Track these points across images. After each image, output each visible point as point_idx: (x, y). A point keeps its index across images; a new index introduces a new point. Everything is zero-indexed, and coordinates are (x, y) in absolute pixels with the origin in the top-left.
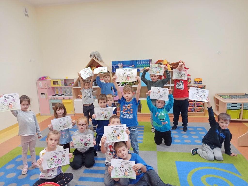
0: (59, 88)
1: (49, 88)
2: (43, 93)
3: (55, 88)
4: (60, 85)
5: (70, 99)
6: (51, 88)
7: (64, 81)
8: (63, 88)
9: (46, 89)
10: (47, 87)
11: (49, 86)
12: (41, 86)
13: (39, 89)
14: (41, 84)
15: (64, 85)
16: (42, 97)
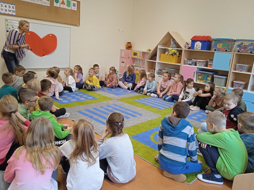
0: (138, 60)
1: (129, 58)
2: (123, 62)
3: (135, 59)
4: (138, 56)
6: (130, 58)
7: (142, 53)
8: (141, 61)
10: (127, 57)
11: (129, 56)
12: (123, 55)
13: (121, 57)
14: (123, 53)
15: (141, 57)
16: (122, 65)
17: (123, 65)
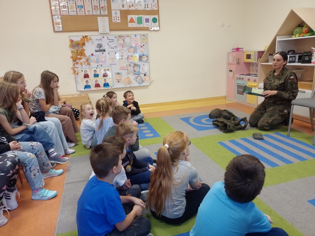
1: (238, 63)
2: (231, 70)
4: (252, 59)
5: (255, 81)
6: (242, 64)
7: (257, 53)
9: (234, 64)
10: (235, 62)
11: (239, 60)
12: (231, 61)
13: (228, 64)
14: (230, 57)
15: (257, 59)
16: (229, 75)
17: (231, 74)
